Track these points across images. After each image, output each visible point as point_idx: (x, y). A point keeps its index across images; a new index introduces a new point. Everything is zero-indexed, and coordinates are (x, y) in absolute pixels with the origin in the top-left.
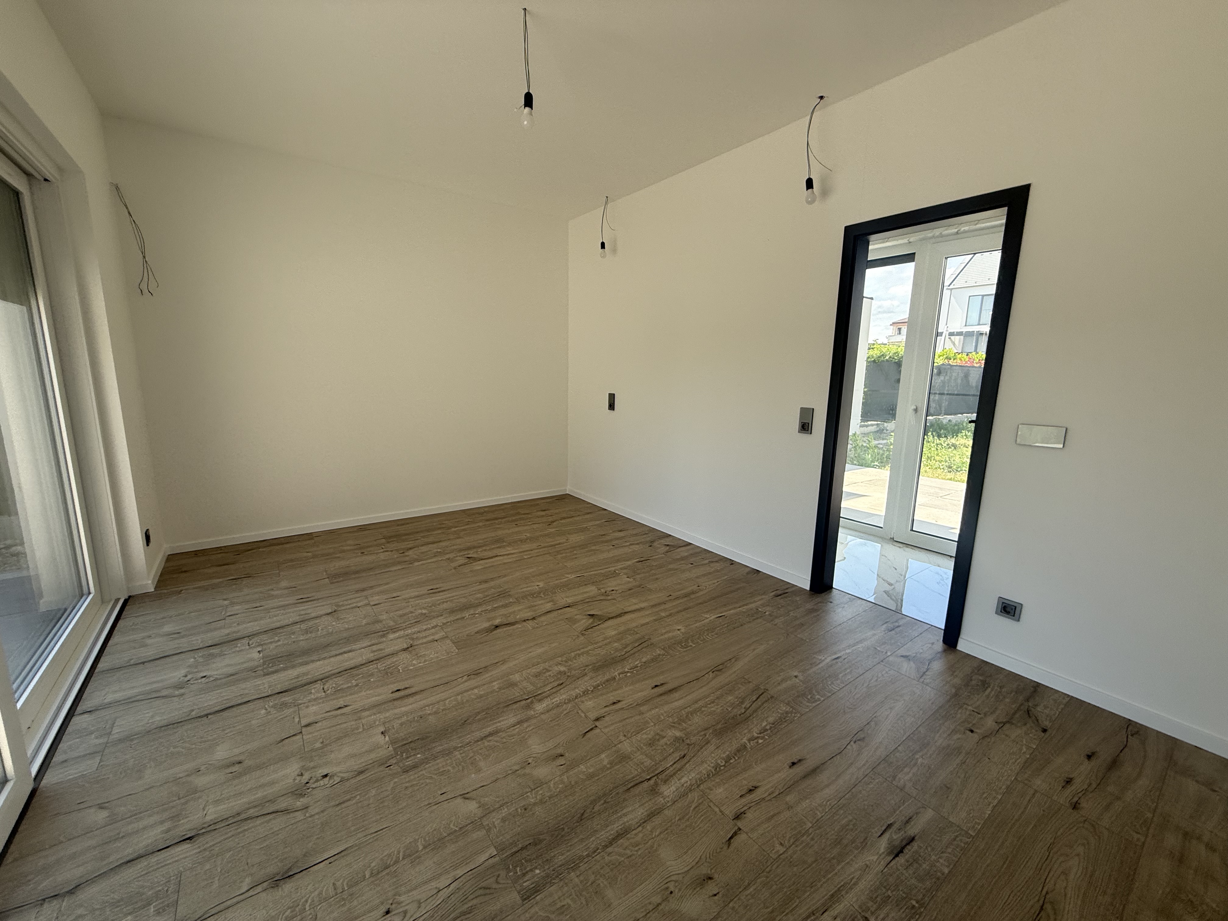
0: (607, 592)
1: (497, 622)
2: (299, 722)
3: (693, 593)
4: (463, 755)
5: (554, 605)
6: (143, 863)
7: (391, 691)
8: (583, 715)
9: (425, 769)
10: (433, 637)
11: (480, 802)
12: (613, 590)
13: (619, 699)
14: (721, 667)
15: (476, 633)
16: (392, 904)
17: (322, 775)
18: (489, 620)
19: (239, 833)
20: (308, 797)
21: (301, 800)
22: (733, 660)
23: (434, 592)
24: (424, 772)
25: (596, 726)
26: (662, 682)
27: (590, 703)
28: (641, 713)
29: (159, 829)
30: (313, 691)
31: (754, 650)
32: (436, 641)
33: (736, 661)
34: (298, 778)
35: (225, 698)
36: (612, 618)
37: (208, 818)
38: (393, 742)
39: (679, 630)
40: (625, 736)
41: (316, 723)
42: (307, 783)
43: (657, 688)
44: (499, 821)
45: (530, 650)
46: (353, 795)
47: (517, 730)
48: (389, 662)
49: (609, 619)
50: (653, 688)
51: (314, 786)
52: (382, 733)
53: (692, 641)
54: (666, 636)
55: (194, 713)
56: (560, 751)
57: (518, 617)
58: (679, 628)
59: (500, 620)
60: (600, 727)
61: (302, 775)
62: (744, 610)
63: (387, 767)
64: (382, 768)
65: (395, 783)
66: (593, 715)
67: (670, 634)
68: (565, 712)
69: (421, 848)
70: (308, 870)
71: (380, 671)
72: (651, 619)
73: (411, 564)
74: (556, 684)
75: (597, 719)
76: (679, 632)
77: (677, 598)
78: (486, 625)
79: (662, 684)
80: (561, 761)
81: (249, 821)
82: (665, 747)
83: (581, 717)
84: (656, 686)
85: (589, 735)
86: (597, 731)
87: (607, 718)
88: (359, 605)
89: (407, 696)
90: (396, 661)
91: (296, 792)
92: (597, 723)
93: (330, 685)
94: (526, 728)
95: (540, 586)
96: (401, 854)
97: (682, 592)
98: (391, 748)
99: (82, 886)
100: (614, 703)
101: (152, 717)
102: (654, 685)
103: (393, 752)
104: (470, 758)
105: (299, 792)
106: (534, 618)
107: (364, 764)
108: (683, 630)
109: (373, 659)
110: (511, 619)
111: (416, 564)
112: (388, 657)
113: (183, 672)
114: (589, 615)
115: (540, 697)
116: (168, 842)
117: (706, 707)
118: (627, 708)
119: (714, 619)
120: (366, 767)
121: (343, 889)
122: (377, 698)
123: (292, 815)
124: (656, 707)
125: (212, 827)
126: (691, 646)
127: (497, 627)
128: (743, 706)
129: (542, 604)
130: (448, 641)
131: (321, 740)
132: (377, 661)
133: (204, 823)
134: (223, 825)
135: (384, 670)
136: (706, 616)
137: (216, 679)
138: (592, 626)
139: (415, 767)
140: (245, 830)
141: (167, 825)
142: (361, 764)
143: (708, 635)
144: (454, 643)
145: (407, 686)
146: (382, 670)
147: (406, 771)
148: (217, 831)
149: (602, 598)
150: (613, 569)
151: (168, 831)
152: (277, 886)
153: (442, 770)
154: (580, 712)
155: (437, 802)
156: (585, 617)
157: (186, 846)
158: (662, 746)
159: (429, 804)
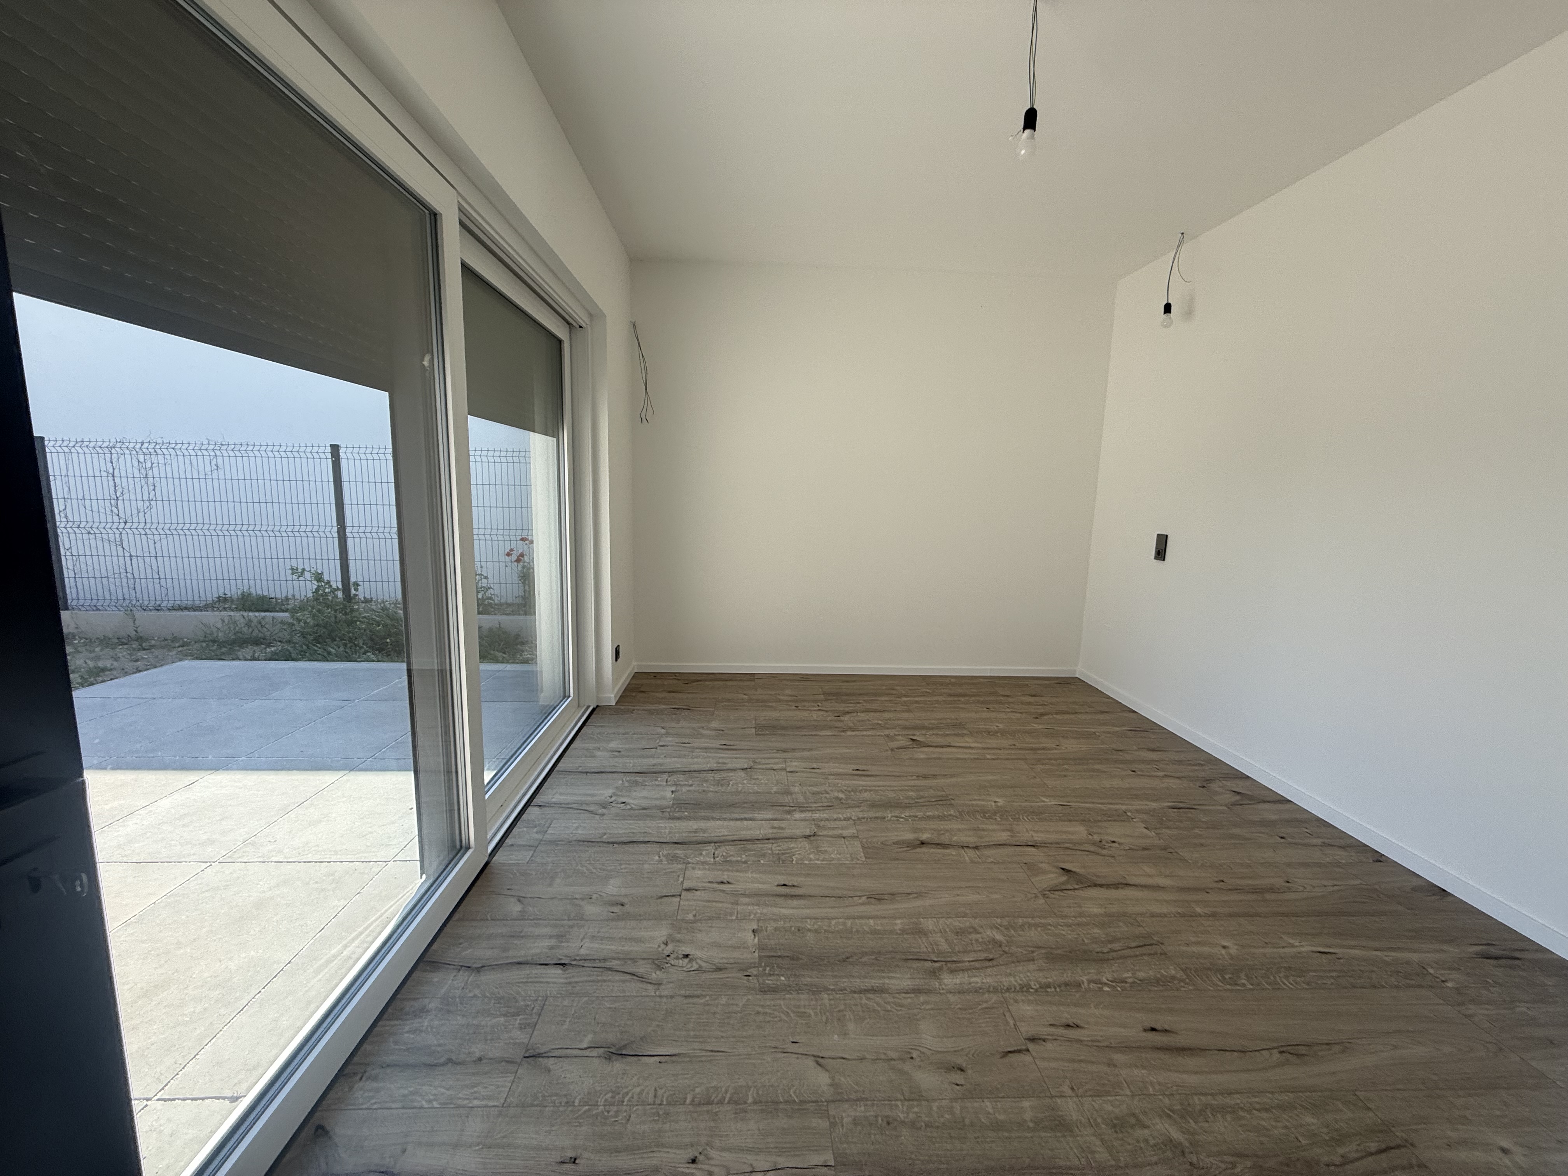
0: (1104, 843)
1: (925, 836)
2: (682, 883)
3: (1272, 889)
4: (832, 1002)
5: (1012, 837)
6: (526, 971)
7: (776, 884)
8: (1011, 1022)
9: (784, 999)
10: (840, 832)
11: (833, 1078)
12: (1114, 842)
13: (1079, 1022)
14: (1303, 1050)
15: (894, 843)
16: (700, 1153)
17: (684, 953)
18: (915, 830)
19: (599, 981)
20: (664, 972)
21: (658, 972)
22: (1336, 1048)
23: (860, 773)
24: (782, 1002)
25: (1028, 1050)
26: (1167, 1027)
27: (1028, 1008)
28: (1112, 1064)
29: (547, 943)
30: (704, 853)
31: (1396, 1047)
32: (844, 838)
33: (1343, 1051)
34: (663, 946)
35: (633, 831)
36: (1101, 886)
37: (583, 951)
38: (761, 947)
39: (1224, 947)
40: (1072, 1089)
41: (696, 890)
42: (668, 956)
43: (1154, 1033)
44: (850, 1119)
45: (959, 892)
46: (704, 993)
47: (909, 1000)
48: (785, 845)
49: (1096, 885)
50: (1145, 1030)
51: (673, 962)
52: (753, 931)
53: (1248, 978)
54: (1195, 949)
55: (605, 837)
56: (961, 1061)
57: (955, 839)
58: (1226, 944)
59: (929, 836)
60: (1034, 1053)
61: (666, 944)
62: (1386, 959)
63: (747, 976)
64: (740, 975)
65: (748, 1000)
66: (1026, 1029)
67: (1206, 949)
68: (985, 1005)
69: (750, 1100)
70: (640, 1058)
71: (773, 854)
72: (1173, 910)
73: (843, 731)
74: (983, 955)
75: (1033, 1040)
76: (1223, 952)
77: (1236, 890)
78: (909, 836)
79: (1166, 1031)
80: (958, 1077)
81: (610, 972)
82: (1142, 1145)
83: (1007, 1023)
84: (1153, 1029)
85: (1013, 1058)
86: (1027, 1058)
87: (1049, 1046)
88: (775, 767)
89: (793, 896)
90: (793, 848)
91: (656, 962)
92: (1031, 1046)
93: (722, 851)
94: (923, 1004)
95: (999, 804)
96: (728, 1095)
97: (1250, 882)
98: (756, 954)
99: (486, 968)
100: (1068, 1026)
101: (577, 828)
102: (1148, 1025)
103: (757, 961)
104: (839, 1011)
105: (660, 962)
106: (976, 848)
107: (725, 961)
108: (1233, 951)
109: (770, 836)
110: (945, 839)
111: (849, 733)
112: (786, 840)
113: (610, 792)
114: (1063, 869)
115: (954, 966)
116: (548, 959)
117: (1249, 1112)
118: (1090, 1044)
119: (1307, 952)
120: (727, 965)
121: (662, 1101)
122: (761, 886)
123: (644, 986)
124: (1144, 1068)
125: (581, 963)
126: (1244, 985)
127: (923, 843)
128: (1341, 1151)
129: (994, 830)
130: (857, 843)
131: (694, 912)
132: (773, 841)
133: (578, 955)
134: (590, 965)
135: (778, 854)
136: (1291, 941)
137: (632, 809)
138: (1063, 887)
139: (774, 990)
140: (605, 981)
141: (553, 942)
142: (722, 958)
143: (1287, 977)
144: (863, 847)
145: (795, 884)
146: (775, 854)
147: (765, 990)
148: (583, 969)
149: (1092, 848)
150: (1124, 807)
151: (552, 948)
152: (610, 1059)
153: (803, 1010)
154: (1008, 1015)
155: (785, 1051)
156: (1054, 870)
157: (558, 971)
158: (1138, 1141)
159: (776, 1048)
